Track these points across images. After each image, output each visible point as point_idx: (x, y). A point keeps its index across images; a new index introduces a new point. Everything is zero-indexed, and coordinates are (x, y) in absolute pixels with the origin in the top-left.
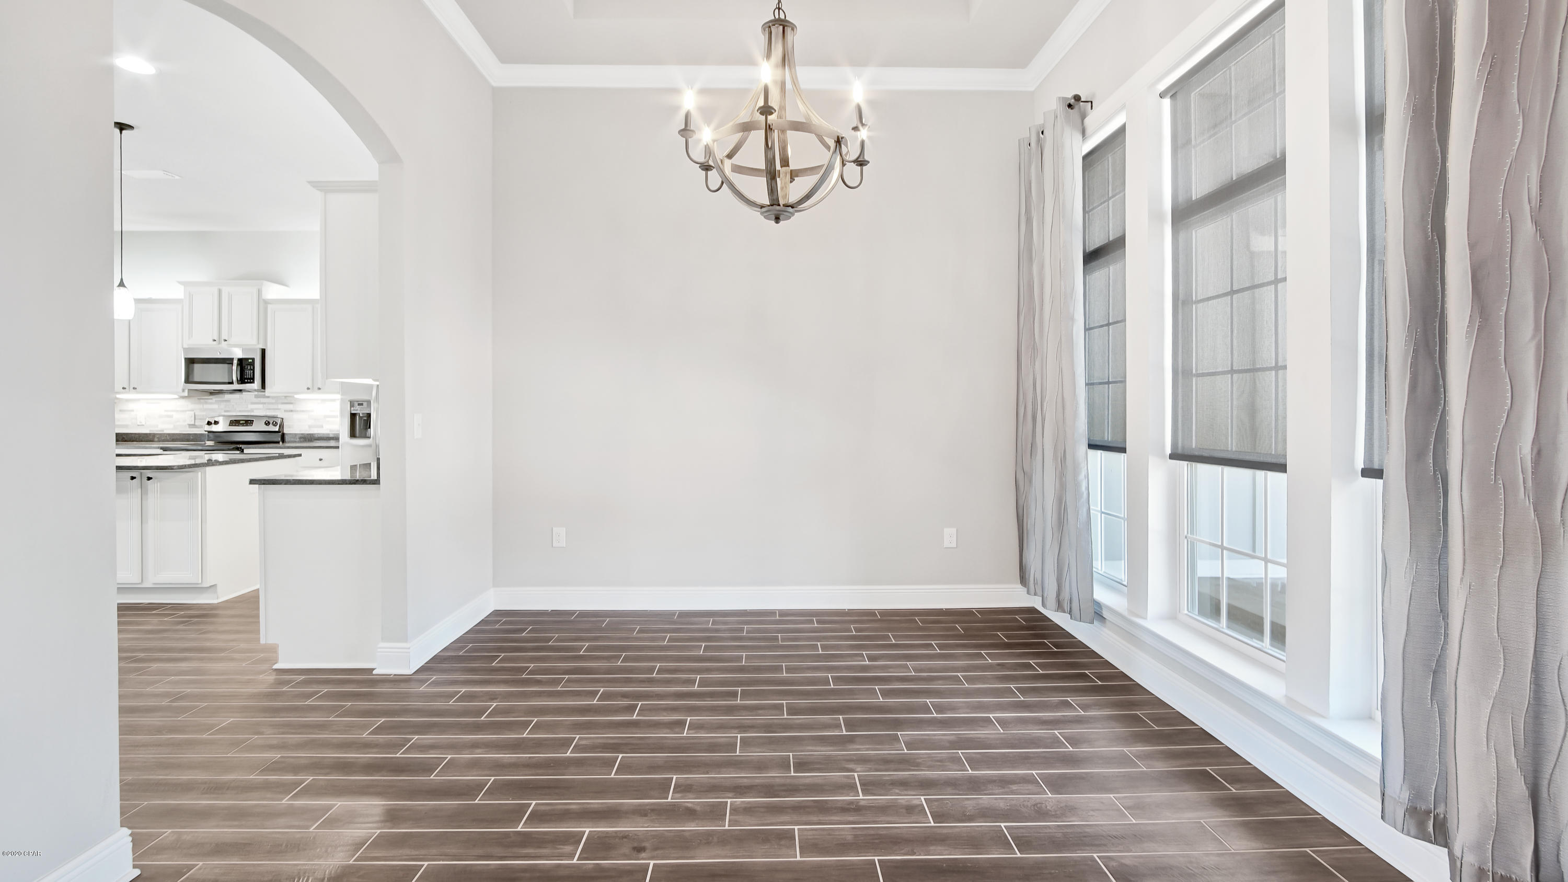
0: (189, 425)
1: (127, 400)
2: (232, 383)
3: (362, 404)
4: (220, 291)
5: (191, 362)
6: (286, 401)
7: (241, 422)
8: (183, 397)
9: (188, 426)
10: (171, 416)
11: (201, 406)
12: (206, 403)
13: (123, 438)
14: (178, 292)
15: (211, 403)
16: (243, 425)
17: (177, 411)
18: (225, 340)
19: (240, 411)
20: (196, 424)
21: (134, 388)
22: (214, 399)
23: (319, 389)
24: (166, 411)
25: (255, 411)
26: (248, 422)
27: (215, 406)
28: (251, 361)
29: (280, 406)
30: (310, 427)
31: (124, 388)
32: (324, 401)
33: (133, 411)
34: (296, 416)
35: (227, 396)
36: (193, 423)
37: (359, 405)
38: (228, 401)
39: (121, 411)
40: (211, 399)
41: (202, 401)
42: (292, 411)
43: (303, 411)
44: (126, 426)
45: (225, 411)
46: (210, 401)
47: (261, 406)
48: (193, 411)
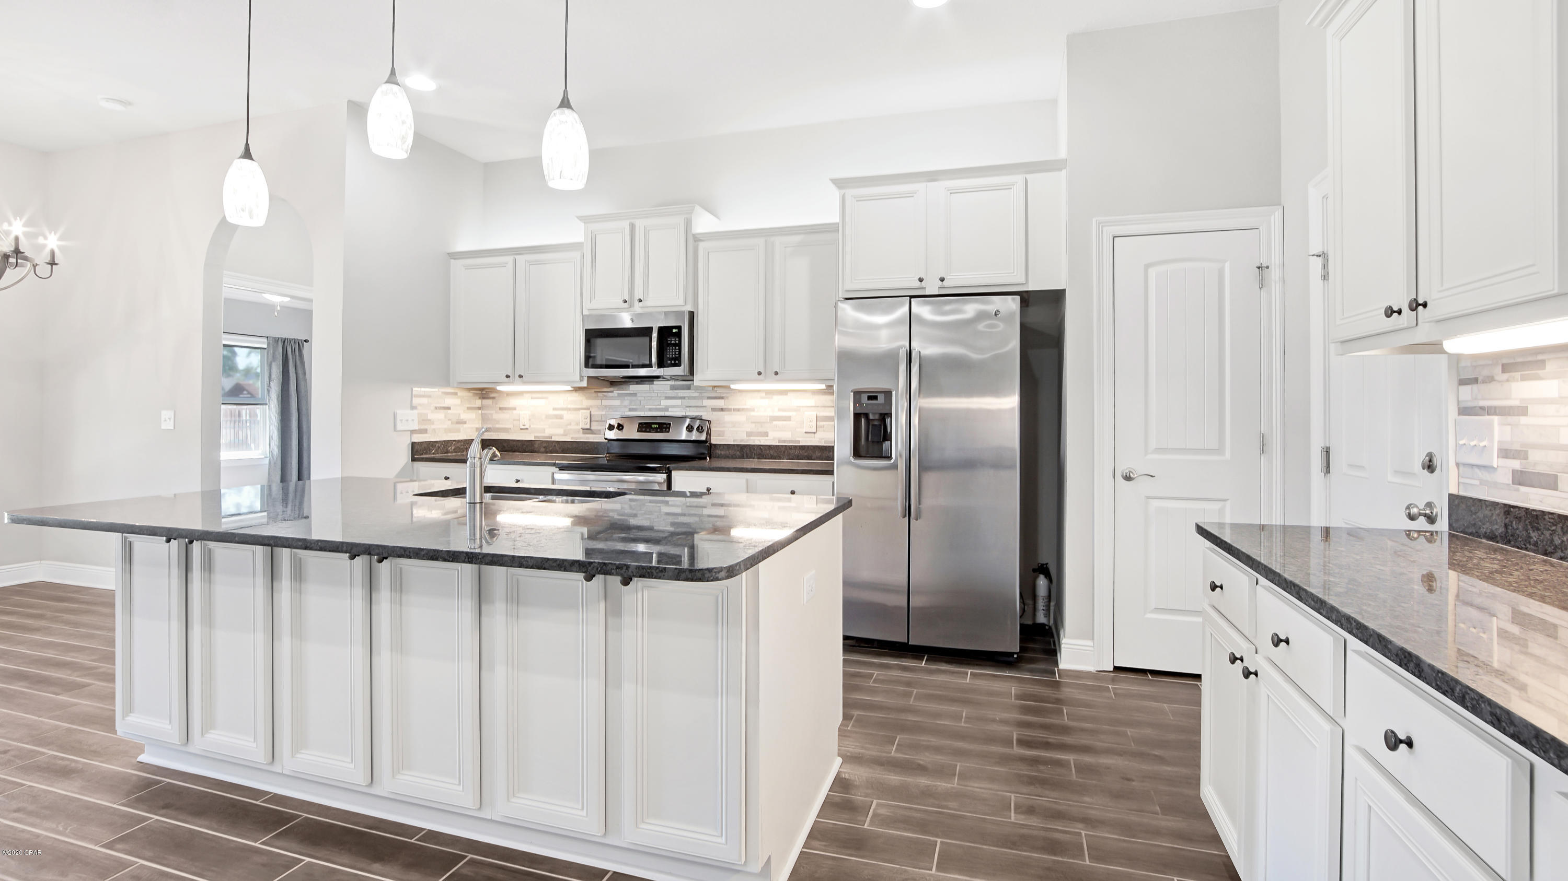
0: (583, 429)
1: (509, 394)
2: (650, 366)
3: (875, 398)
4: (633, 227)
5: (592, 336)
6: (713, 395)
7: (654, 426)
8: (577, 389)
9: (582, 431)
10: (561, 417)
11: (598, 402)
12: (605, 398)
13: (504, 447)
14: (576, 234)
15: (612, 398)
16: (656, 430)
17: (569, 409)
18: (640, 301)
19: (650, 410)
20: (592, 428)
21: (521, 376)
22: (616, 392)
23: (776, 373)
24: (554, 409)
25: (670, 409)
26: (663, 426)
27: (617, 403)
28: (677, 330)
29: (706, 402)
30: (749, 434)
31: (508, 376)
32: (770, 393)
33: (515, 409)
34: (727, 417)
35: (634, 388)
36: (588, 427)
37: (870, 398)
38: (635, 395)
39: (501, 409)
40: (612, 392)
41: (600, 394)
42: (722, 410)
43: (738, 410)
44: (506, 430)
45: (631, 410)
46: (610, 394)
47: (678, 402)
48: (589, 409)
